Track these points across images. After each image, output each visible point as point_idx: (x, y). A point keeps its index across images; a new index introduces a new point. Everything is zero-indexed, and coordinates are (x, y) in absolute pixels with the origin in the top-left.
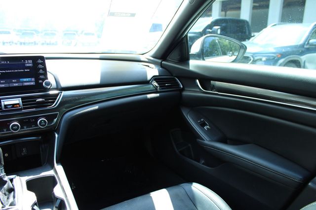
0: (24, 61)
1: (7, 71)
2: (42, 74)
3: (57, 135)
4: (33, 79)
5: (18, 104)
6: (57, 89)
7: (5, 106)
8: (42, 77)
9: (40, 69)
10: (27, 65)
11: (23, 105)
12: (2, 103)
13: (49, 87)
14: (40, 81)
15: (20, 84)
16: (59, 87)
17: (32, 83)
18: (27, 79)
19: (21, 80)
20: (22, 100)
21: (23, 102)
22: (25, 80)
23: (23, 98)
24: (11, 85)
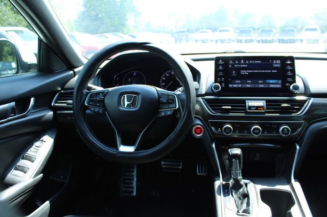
0: (272, 61)
1: (254, 71)
2: (290, 77)
3: (298, 147)
4: (280, 82)
5: (262, 107)
6: (305, 94)
7: (250, 107)
8: (290, 79)
9: (288, 70)
10: (275, 66)
11: (267, 109)
12: (247, 104)
13: (296, 92)
14: (287, 84)
15: (266, 86)
16: (308, 93)
17: (278, 86)
18: (273, 81)
19: (268, 81)
20: (266, 102)
21: (267, 105)
22: (271, 81)
23: (267, 101)
24: (257, 86)
